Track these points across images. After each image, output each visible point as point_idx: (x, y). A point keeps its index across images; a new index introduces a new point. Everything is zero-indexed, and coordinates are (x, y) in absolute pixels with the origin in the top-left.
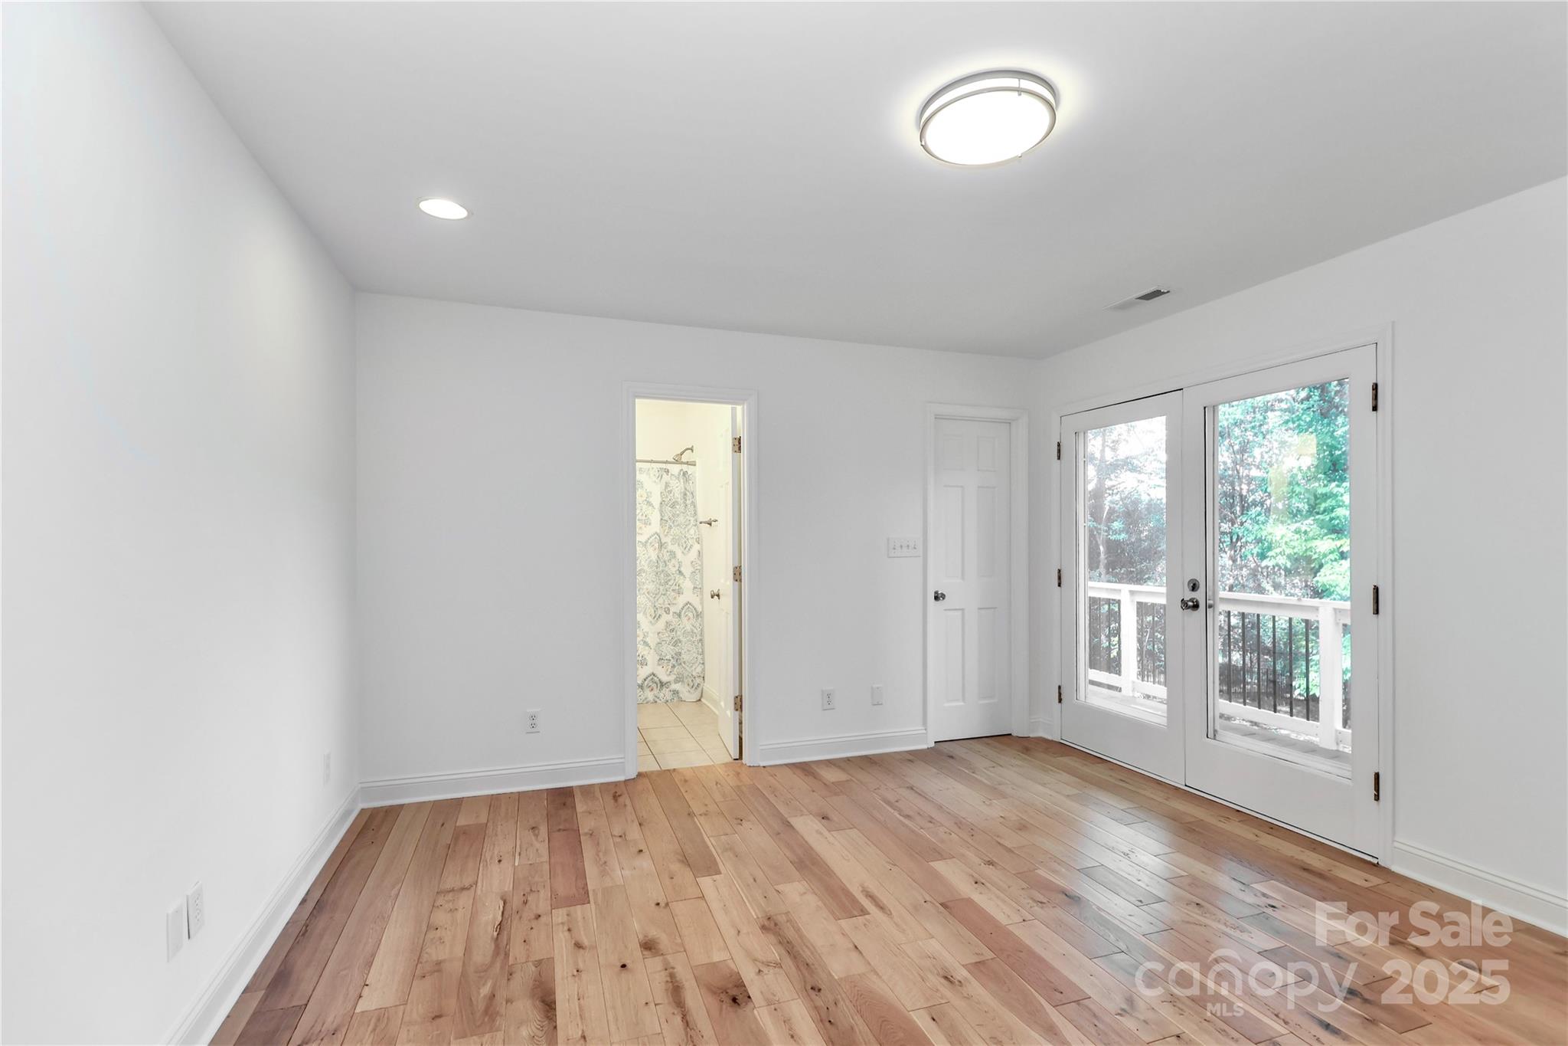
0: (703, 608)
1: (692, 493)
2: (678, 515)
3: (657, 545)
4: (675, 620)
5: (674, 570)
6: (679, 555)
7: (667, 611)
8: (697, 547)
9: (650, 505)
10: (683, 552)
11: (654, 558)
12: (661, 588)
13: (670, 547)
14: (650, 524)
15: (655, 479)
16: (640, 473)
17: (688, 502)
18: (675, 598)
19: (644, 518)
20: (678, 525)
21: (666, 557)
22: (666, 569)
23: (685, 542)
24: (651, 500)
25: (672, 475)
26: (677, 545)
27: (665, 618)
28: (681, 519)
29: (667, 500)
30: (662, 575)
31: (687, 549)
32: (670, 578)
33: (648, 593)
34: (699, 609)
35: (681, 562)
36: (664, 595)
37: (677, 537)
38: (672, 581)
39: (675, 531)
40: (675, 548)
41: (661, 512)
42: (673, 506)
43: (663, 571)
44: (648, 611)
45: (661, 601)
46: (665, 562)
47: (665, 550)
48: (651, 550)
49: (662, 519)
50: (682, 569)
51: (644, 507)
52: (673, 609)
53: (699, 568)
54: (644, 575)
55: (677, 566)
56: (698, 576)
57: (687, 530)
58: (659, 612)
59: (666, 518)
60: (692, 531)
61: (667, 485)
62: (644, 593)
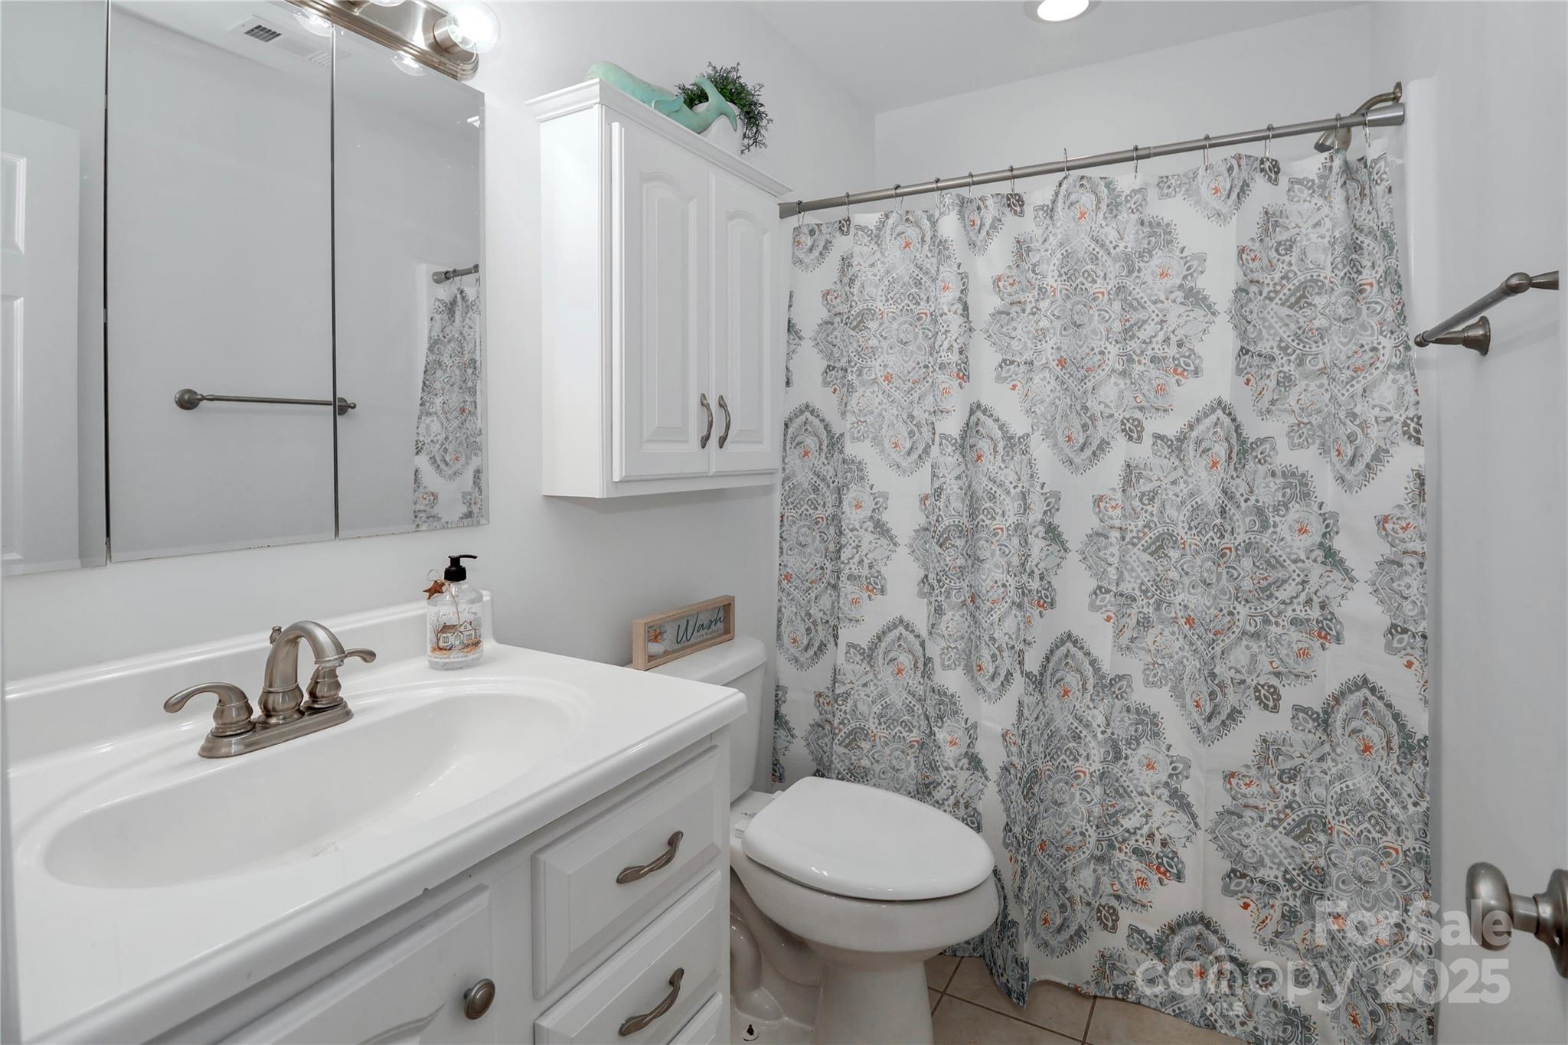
0: (1435, 722)
1: (1386, 235)
2: (1322, 333)
3: (1220, 450)
4: (1301, 740)
5: (1299, 544)
6: (1326, 489)
7: (1270, 700)
8: (1406, 458)
9: (1197, 304)
10: (1342, 479)
11: (1210, 496)
12: (1243, 611)
13: (1285, 456)
14: (1197, 373)
15: (1216, 204)
16: (1163, 196)
17: (1368, 276)
18: (1304, 654)
19: (1172, 351)
20: (1322, 372)
21: (1267, 493)
22: (1265, 539)
23: (1351, 438)
24: (1202, 283)
25: (1293, 182)
26: (1314, 449)
27: (1256, 724)
28: (1335, 347)
29: (1270, 279)
30: (1246, 563)
31: (1360, 466)
32: (1281, 574)
33: (1189, 621)
34: (1419, 722)
35: (1335, 515)
36: (1256, 636)
37: (1316, 420)
38: (1290, 589)
39: (1306, 391)
40: (1306, 460)
41: (1242, 321)
42: (1299, 300)
43: (1249, 546)
44: (1188, 688)
45: (1240, 656)
46: (1260, 512)
47: (1262, 469)
48: (1198, 467)
49: (1244, 351)
50: (1339, 543)
51: (1175, 312)
52: (1292, 695)
53: (1416, 546)
54: (1174, 554)
55: (1316, 529)
56: (1412, 583)
57: (1359, 387)
58: (1232, 698)
59: (1266, 346)
60: (1386, 392)
61: (1271, 221)
62: (1175, 620)
